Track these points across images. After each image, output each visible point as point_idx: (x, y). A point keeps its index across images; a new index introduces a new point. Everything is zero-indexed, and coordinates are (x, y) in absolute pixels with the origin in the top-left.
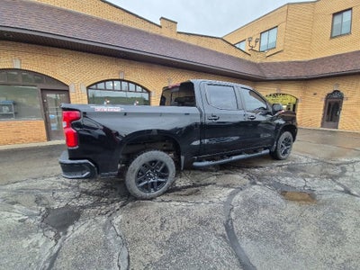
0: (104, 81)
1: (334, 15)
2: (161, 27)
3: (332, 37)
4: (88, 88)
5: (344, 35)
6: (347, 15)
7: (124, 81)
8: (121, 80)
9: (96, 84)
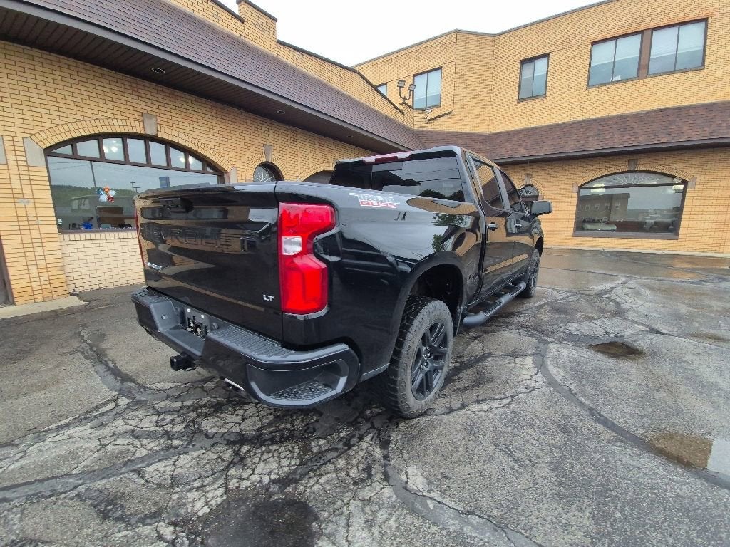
0: (99, 137)
1: (524, 62)
2: (242, 20)
3: (520, 100)
4: (49, 151)
5: (536, 97)
6: (541, 65)
7: (156, 139)
8: (146, 138)
9: (72, 142)
